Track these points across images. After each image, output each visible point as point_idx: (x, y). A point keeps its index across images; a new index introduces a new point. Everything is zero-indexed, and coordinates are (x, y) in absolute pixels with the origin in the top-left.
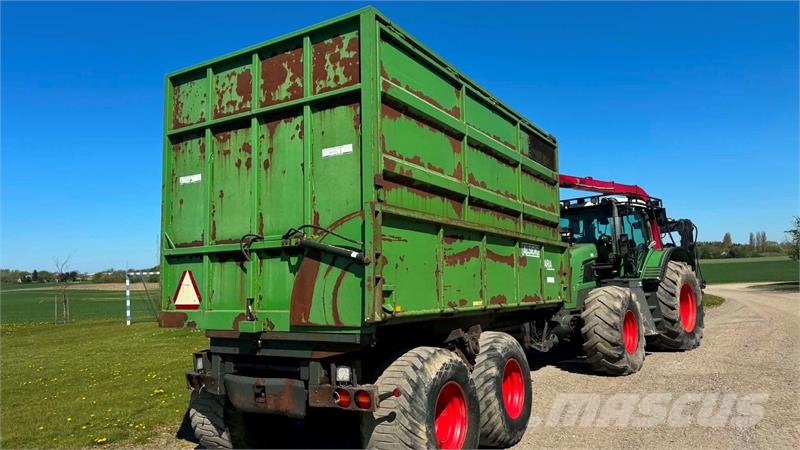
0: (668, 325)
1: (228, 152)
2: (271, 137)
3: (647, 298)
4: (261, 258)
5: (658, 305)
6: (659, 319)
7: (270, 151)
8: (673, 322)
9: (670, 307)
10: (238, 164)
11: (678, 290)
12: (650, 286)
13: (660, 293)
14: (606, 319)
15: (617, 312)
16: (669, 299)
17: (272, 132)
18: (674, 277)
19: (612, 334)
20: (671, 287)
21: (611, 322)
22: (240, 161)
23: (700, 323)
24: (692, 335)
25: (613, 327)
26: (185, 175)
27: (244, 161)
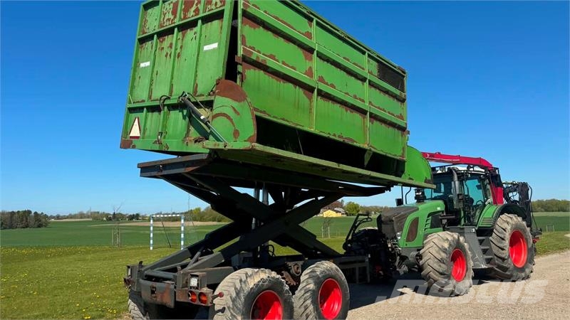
0: (498, 262)
1: (163, 48)
2: (183, 40)
3: (479, 240)
4: (169, 110)
5: (490, 246)
6: (490, 257)
7: (181, 47)
8: (503, 259)
9: (500, 248)
10: (166, 56)
11: (508, 236)
12: (484, 232)
13: (493, 238)
14: (437, 255)
15: (445, 251)
16: (499, 242)
17: (184, 36)
18: (505, 225)
19: (440, 266)
20: (501, 233)
21: (439, 257)
22: (167, 53)
23: (530, 261)
24: (522, 269)
25: (441, 261)
26: (143, 62)
27: (169, 53)
